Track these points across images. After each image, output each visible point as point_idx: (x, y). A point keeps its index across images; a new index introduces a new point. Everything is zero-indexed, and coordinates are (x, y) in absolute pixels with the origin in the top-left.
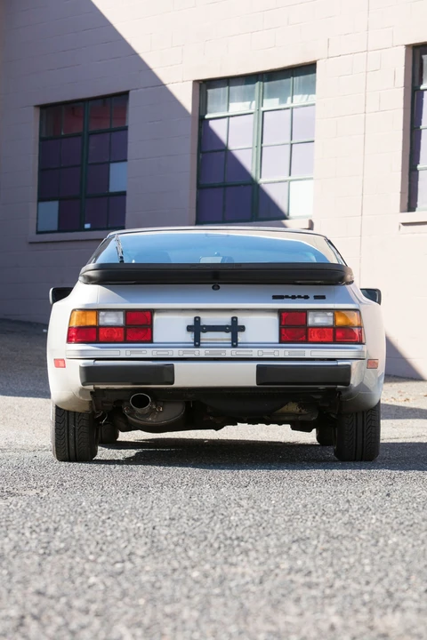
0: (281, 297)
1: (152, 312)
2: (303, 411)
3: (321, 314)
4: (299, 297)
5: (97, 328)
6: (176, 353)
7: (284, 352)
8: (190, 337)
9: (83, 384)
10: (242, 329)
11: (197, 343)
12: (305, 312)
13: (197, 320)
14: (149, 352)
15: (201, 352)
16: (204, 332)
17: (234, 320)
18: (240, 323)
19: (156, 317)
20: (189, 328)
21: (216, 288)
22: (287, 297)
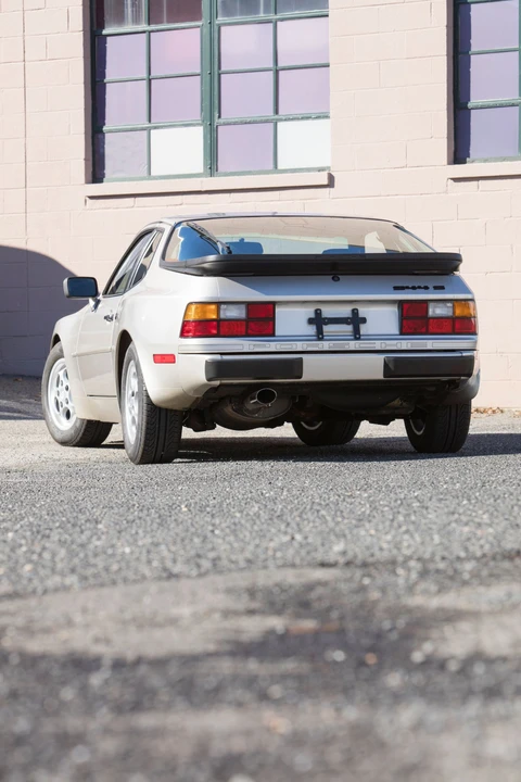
0: (402, 288)
1: (274, 304)
2: (404, 404)
3: (441, 305)
4: (419, 287)
5: (219, 321)
6: (299, 346)
7: (405, 344)
8: (312, 330)
9: (209, 380)
10: (364, 320)
11: (320, 336)
12: (425, 303)
13: (318, 313)
14: (272, 346)
15: (325, 345)
16: (326, 324)
17: (355, 312)
18: (361, 315)
19: (278, 310)
20: (310, 321)
21: (336, 279)
22: (407, 288)
